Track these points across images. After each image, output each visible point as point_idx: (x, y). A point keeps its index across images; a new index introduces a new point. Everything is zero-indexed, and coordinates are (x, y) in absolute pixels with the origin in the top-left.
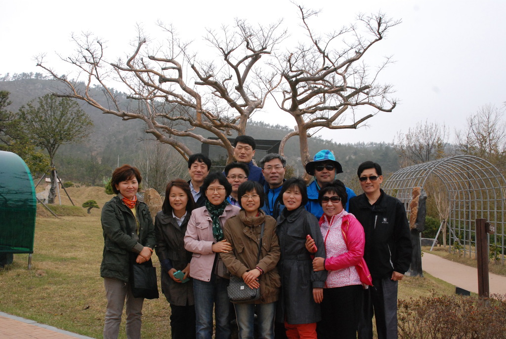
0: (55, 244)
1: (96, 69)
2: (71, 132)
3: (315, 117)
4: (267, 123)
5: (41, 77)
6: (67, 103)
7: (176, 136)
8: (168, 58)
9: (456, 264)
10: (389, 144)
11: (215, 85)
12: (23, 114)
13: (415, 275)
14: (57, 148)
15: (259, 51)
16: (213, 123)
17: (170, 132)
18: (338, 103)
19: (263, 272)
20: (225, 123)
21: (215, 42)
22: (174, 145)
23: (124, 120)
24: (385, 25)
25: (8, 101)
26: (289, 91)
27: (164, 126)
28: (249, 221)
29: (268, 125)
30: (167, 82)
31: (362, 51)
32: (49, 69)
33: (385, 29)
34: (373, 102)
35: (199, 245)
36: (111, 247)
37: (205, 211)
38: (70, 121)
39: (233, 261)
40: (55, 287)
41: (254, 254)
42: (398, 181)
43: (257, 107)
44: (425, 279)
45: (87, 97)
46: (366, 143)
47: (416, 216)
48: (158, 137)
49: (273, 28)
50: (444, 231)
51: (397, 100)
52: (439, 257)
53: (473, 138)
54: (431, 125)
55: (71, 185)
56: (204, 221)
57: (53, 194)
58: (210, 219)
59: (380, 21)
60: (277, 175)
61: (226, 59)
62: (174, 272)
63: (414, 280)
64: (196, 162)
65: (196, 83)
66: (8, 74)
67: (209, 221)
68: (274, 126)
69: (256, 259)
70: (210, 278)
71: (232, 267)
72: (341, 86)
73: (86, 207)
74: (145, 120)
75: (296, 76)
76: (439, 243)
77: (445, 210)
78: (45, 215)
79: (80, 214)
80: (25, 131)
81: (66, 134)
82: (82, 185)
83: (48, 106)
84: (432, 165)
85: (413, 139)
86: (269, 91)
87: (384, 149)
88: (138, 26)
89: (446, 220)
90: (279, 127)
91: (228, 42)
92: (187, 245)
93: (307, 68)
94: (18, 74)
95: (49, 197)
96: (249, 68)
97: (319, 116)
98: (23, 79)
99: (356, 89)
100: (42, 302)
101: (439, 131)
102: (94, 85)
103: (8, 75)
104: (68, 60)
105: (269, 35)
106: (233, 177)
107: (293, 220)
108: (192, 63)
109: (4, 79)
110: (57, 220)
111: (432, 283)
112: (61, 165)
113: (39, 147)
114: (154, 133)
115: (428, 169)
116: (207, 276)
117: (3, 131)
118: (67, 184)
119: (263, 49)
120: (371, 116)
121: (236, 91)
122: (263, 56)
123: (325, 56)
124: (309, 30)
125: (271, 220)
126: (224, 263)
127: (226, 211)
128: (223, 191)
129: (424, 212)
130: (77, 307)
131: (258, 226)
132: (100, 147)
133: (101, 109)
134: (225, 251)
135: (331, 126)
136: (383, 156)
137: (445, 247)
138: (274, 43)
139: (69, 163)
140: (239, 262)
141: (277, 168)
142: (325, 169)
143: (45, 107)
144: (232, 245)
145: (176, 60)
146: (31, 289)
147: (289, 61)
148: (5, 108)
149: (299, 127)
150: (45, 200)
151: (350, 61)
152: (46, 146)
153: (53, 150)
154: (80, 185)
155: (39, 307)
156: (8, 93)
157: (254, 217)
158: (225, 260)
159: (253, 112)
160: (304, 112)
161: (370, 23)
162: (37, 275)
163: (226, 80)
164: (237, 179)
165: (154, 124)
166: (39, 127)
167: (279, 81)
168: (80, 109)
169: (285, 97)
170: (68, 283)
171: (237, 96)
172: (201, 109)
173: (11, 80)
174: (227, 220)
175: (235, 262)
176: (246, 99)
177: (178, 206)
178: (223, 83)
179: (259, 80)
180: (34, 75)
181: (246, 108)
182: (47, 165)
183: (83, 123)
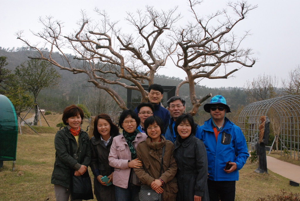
0: (34, 153)
1: (56, 41)
2: (48, 82)
3: (199, 71)
4: (167, 76)
6: (45, 64)
7: (108, 84)
8: (102, 33)
9: (286, 163)
10: (240, 88)
11: (133, 50)
12: (18, 70)
13: (263, 172)
14: (39, 92)
15: (162, 27)
16: (132, 75)
17: (105, 81)
18: (216, 61)
19: (164, 182)
20: (140, 75)
21: (133, 21)
22: (107, 90)
23: (74, 73)
24: (246, 9)
25: (6, 63)
26: (182, 55)
27: (100, 77)
28: (153, 146)
29: (168, 77)
30: (101, 49)
31: (230, 27)
32: (25, 41)
33: (246, 12)
34: (239, 60)
35: (119, 163)
36: (58, 163)
37: (123, 138)
38: (47, 75)
39: (144, 173)
40: (28, 184)
41: (157, 169)
42: (249, 111)
43: (161, 65)
44: (269, 175)
45: (51, 59)
46: (226, 88)
47: (263, 135)
48: (96, 85)
49: (171, 12)
50: (277, 141)
51: (256, 58)
52: (274, 158)
53: (293, 84)
54: (267, 76)
55: (50, 113)
56: (122, 145)
57: (36, 120)
58: (126, 143)
59: (243, 6)
60: (178, 111)
61: (140, 33)
62: (101, 177)
63: (262, 175)
65: (121, 49)
66: (14, 47)
67: (126, 145)
68: (171, 77)
69: (159, 173)
70: (127, 186)
71: (143, 178)
72: (216, 51)
73: (59, 127)
74: (87, 73)
75: (186, 44)
76: (273, 149)
77: (278, 128)
78: (31, 133)
79: (53, 132)
80: (19, 81)
81: (44, 83)
82: (57, 113)
83: (33, 66)
84: (271, 101)
85: (256, 85)
86: (169, 55)
87: (237, 91)
88: (82, 11)
89: (278, 135)
90: (174, 78)
91: (141, 22)
92: (111, 162)
93: (194, 39)
94: (20, 48)
95: (34, 121)
96: (155, 39)
97: (201, 71)
98: (22, 51)
99: (226, 52)
100: (19, 195)
101: (272, 80)
104: (38, 35)
105: (169, 17)
106: (143, 113)
107: (187, 145)
108: (118, 36)
109: (12, 50)
110: (37, 136)
111: (274, 178)
112: (45, 101)
113: (28, 91)
114: (93, 82)
115: (269, 104)
116: (125, 184)
117: (3, 81)
118: (48, 113)
119: (165, 26)
120: (237, 70)
121: (147, 54)
122: (165, 31)
123: (206, 31)
124: (195, 14)
125: (170, 144)
126: (137, 176)
127: (138, 137)
128: (135, 123)
129: (268, 131)
130: (41, 199)
131: (160, 149)
132: (68, 90)
133: (59, 67)
134: (137, 167)
135: (210, 77)
136: (236, 95)
137: (277, 151)
138: (172, 22)
139: (49, 100)
140: (147, 174)
141: (178, 106)
142: (217, 109)
143: (32, 67)
144: (142, 163)
145: (107, 34)
146: (12, 185)
147: (182, 34)
148: (4, 67)
149: (189, 78)
150: (32, 123)
151: (223, 34)
152: (32, 91)
153: (37, 92)
154: (55, 113)
155: (16, 198)
156: (6, 58)
157: (157, 142)
158: (137, 173)
159: (158, 68)
160: (192, 68)
161: (236, 8)
162: (17, 175)
163: (141, 47)
164: (146, 115)
165: (94, 76)
166: (28, 79)
167: (175, 48)
168: (53, 68)
169: (179, 58)
170: (37, 181)
171: (148, 57)
172: (123, 66)
173: (15, 51)
174: (138, 144)
175: (144, 175)
176: (154, 59)
177: (105, 132)
178: (139, 49)
179: (162, 48)
181: (154, 65)
182: (32, 102)
183: (55, 76)
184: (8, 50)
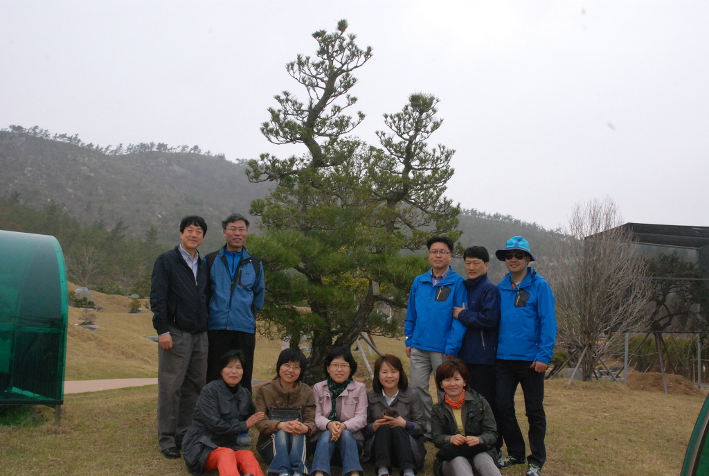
5: (165, 149)
60: (240, 237)
64: (192, 226)
66: (121, 144)
94: (135, 145)
98: (140, 152)
102: (238, 159)
103: (121, 147)
109: (116, 152)
141: (241, 230)
173: (125, 154)
180: (156, 147)
184: (109, 151)
